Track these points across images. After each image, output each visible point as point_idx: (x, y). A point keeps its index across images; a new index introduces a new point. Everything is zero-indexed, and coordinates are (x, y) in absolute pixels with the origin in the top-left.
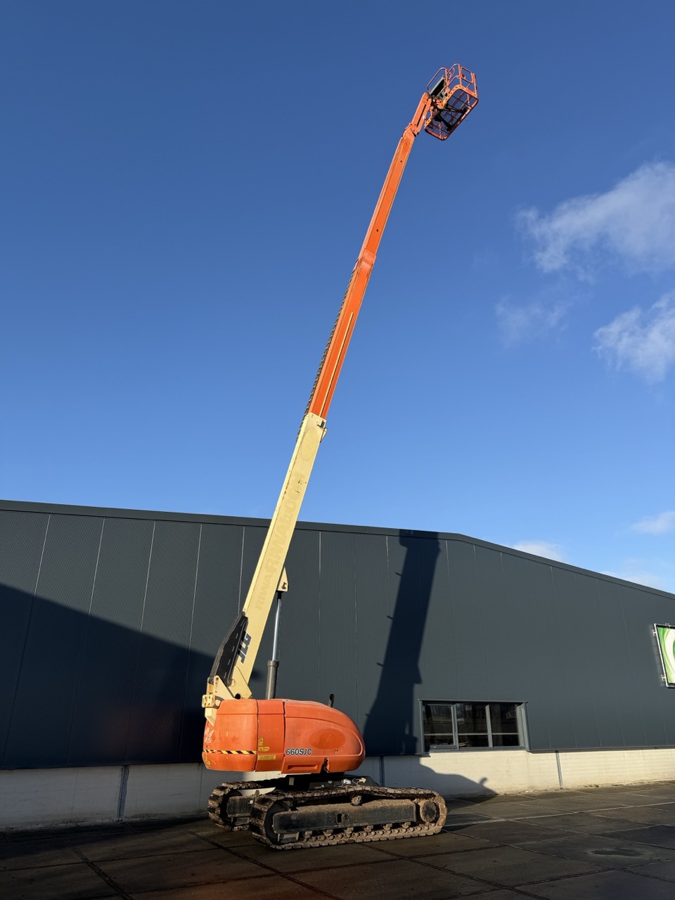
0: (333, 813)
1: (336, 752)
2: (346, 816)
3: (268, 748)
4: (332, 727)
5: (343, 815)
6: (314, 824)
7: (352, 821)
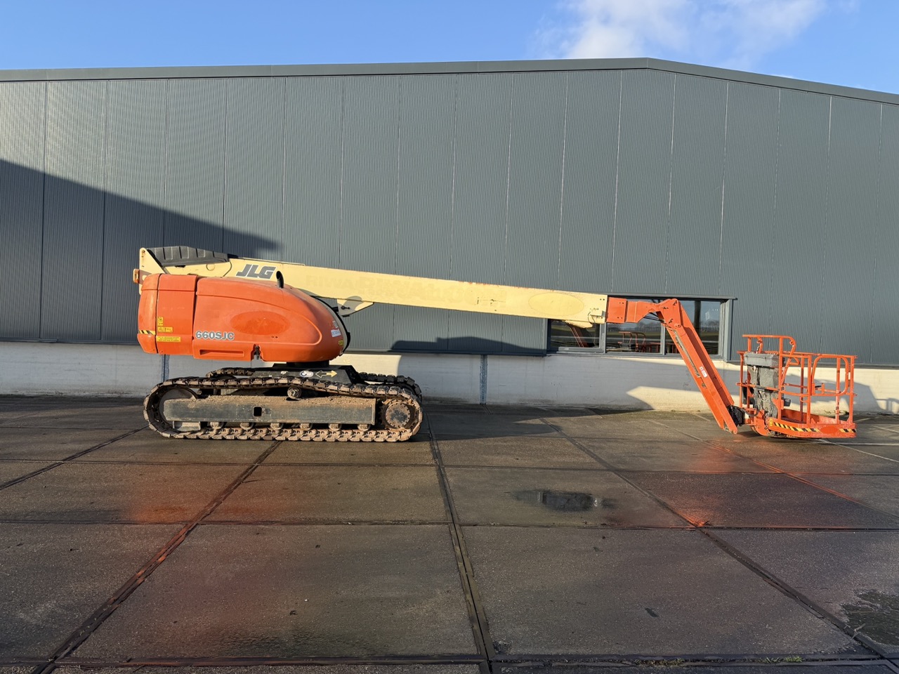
0: (248, 406)
1: (275, 339)
2: (266, 410)
3: (171, 328)
4: (269, 310)
5: (263, 409)
6: (219, 415)
7: (275, 417)
